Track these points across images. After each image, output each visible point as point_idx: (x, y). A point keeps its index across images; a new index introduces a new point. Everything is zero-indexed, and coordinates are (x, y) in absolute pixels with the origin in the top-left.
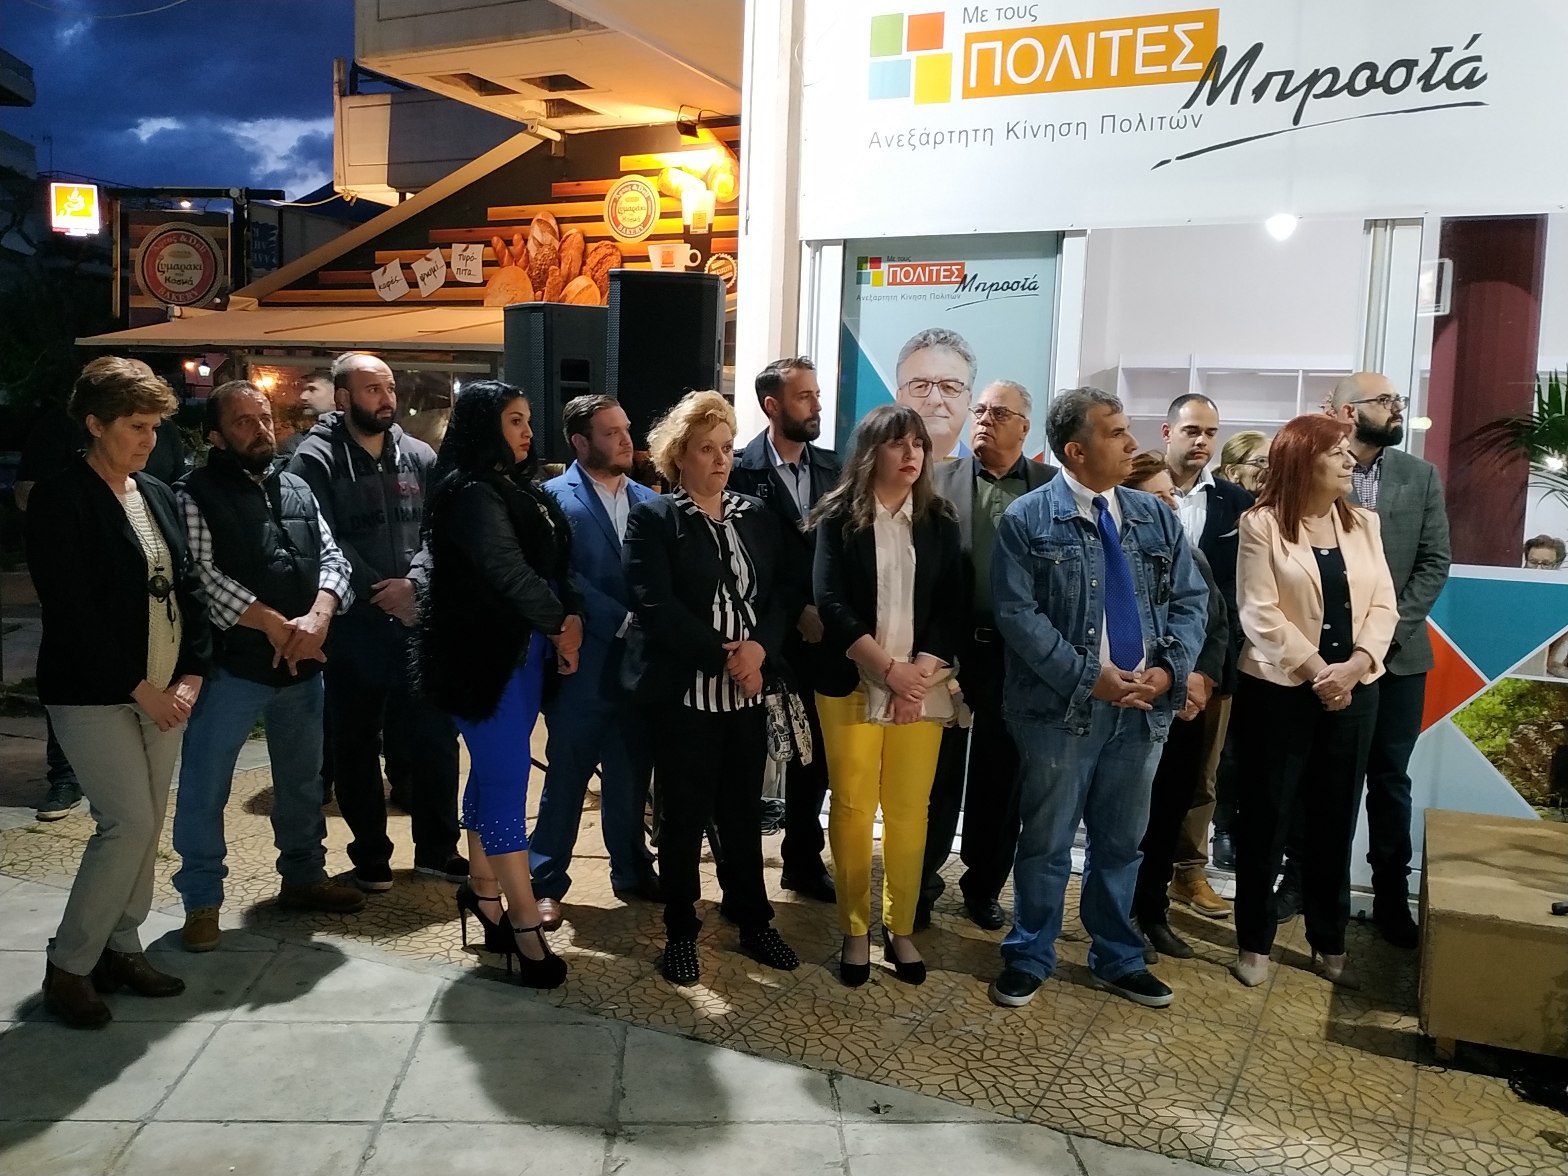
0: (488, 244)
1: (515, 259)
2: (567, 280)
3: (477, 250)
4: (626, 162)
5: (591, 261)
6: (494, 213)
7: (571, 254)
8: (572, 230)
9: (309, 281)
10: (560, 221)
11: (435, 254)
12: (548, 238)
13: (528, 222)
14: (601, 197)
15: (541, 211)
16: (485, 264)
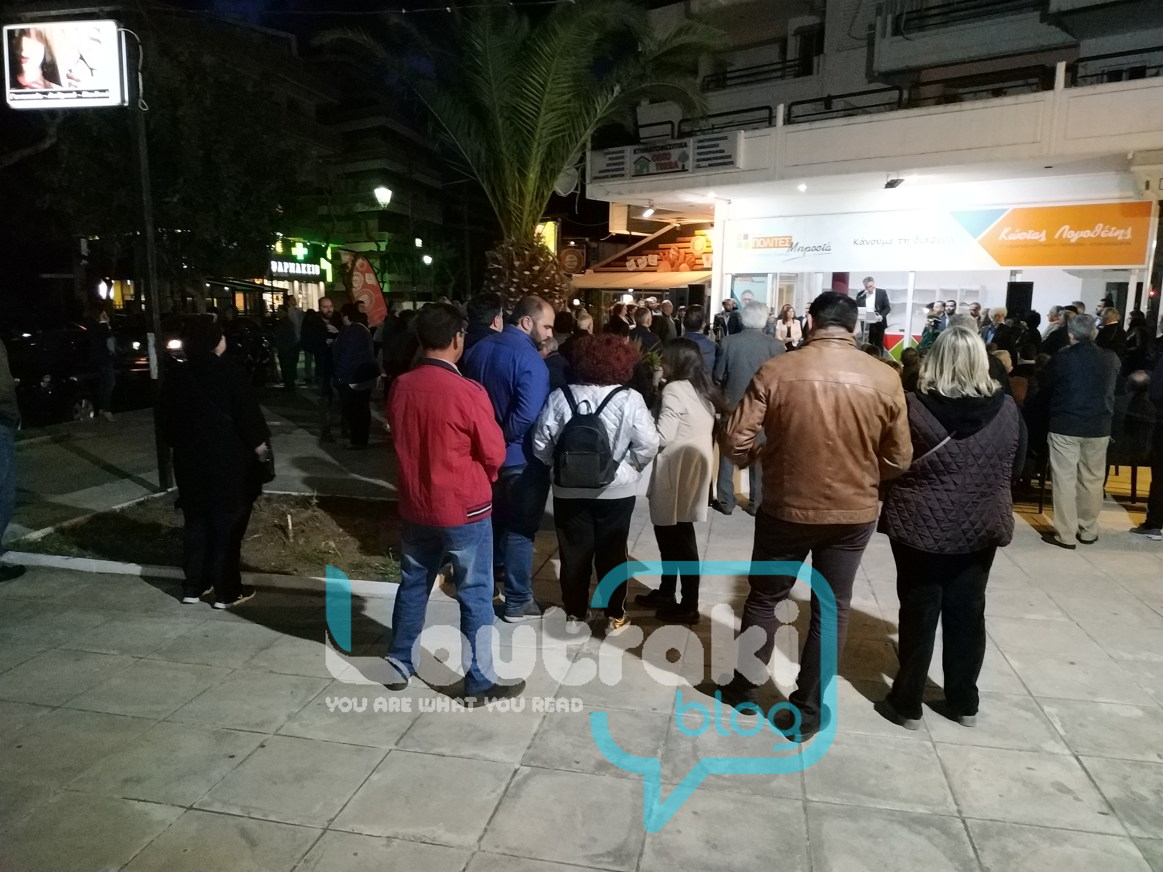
0: (659, 255)
1: (666, 259)
2: (681, 264)
3: (656, 257)
4: (697, 232)
5: (687, 259)
6: (661, 246)
7: (681, 257)
8: (682, 251)
9: (608, 265)
10: (679, 248)
11: (644, 257)
12: (675, 253)
13: (670, 249)
14: (690, 242)
15: (673, 246)
16: (658, 260)
